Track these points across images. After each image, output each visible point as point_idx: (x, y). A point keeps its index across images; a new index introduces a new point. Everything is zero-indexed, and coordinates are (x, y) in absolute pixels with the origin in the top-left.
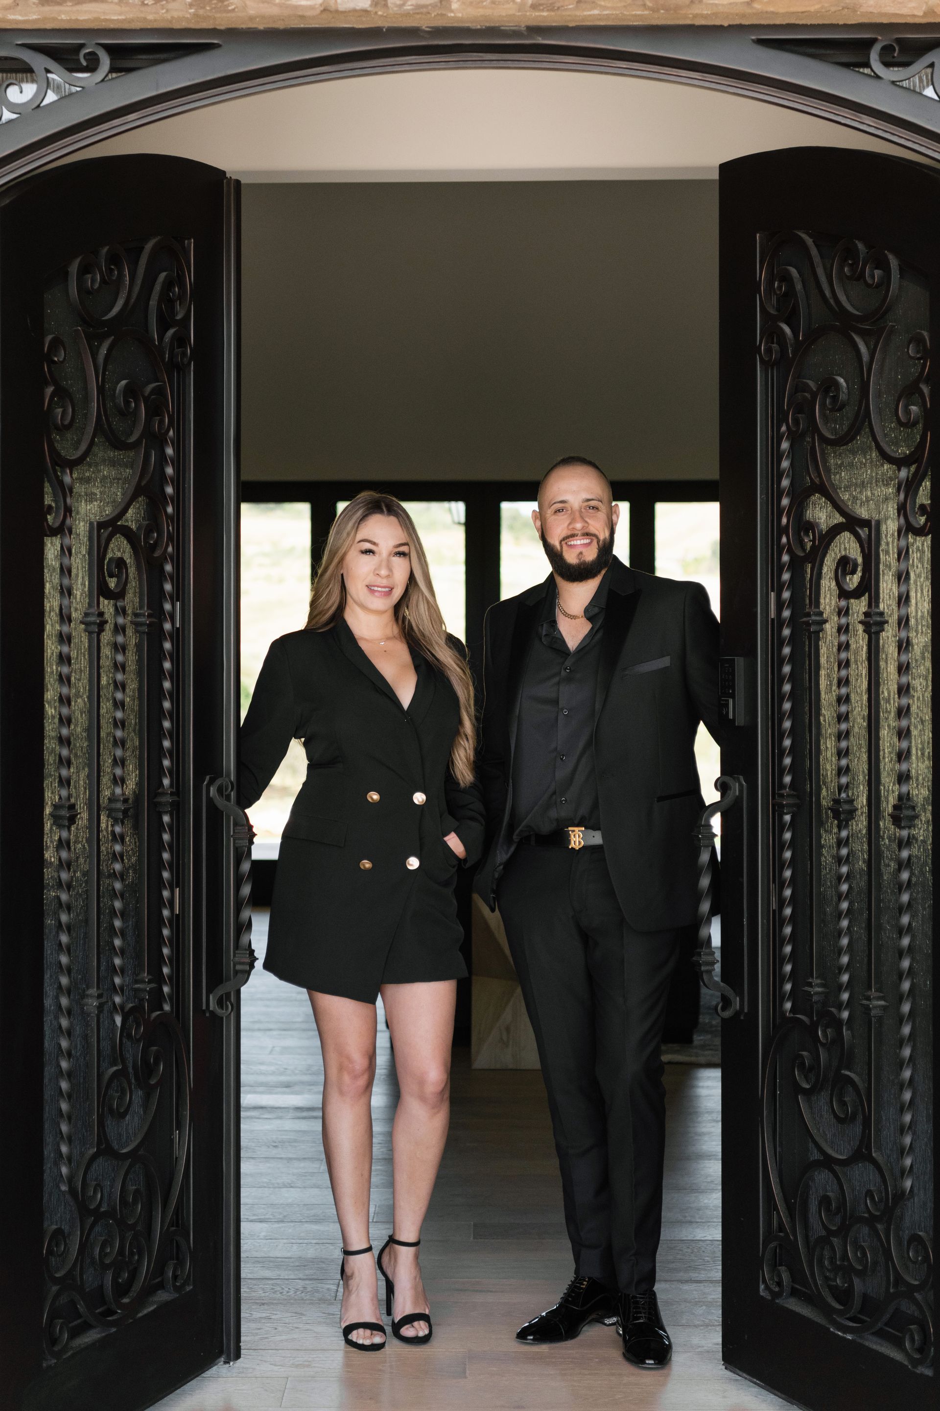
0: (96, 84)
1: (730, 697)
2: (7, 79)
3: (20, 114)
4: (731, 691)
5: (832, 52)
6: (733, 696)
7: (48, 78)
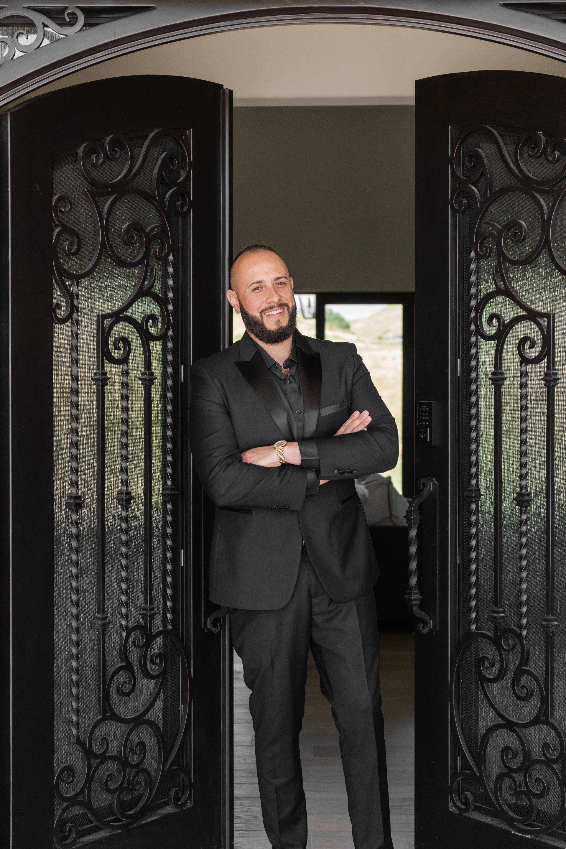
0: (75, 33)
1: (428, 427)
2: (18, 30)
3: (26, 52)
4: (427, 423)
5: (551, 12)
6: (430, 426)
7: (44, 31)
